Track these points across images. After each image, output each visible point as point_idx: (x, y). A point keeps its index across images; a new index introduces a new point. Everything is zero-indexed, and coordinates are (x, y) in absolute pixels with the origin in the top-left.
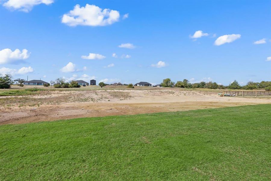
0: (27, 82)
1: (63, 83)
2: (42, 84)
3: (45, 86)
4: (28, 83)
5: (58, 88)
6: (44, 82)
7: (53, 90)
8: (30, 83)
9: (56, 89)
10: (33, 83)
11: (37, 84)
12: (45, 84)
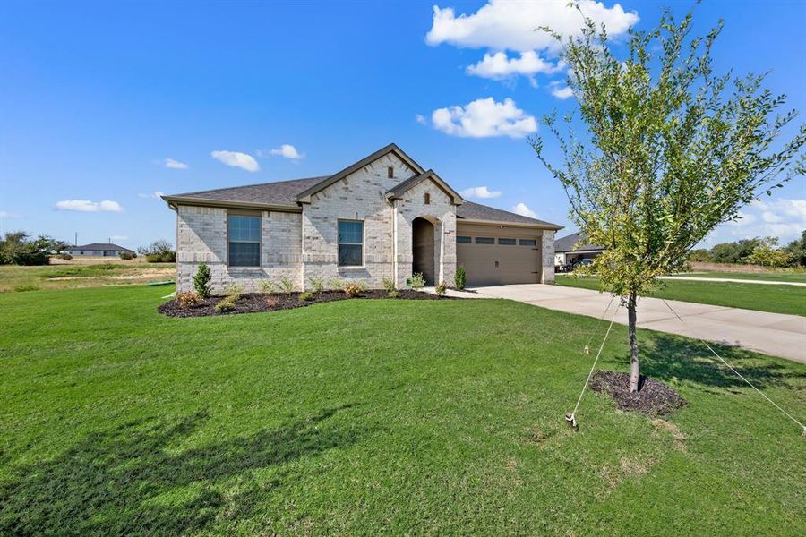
0: (75, 248)
1: (166, 253)
2: (117, 253)
3: (125, 258)
4: (79, 252)
5: (155, 262)
6: (120, 249)
7: (144, 267)
8: (85, 252)
9: (152, 264)
10: (91, 252)
11: (102, 252)
12: (123, 252)
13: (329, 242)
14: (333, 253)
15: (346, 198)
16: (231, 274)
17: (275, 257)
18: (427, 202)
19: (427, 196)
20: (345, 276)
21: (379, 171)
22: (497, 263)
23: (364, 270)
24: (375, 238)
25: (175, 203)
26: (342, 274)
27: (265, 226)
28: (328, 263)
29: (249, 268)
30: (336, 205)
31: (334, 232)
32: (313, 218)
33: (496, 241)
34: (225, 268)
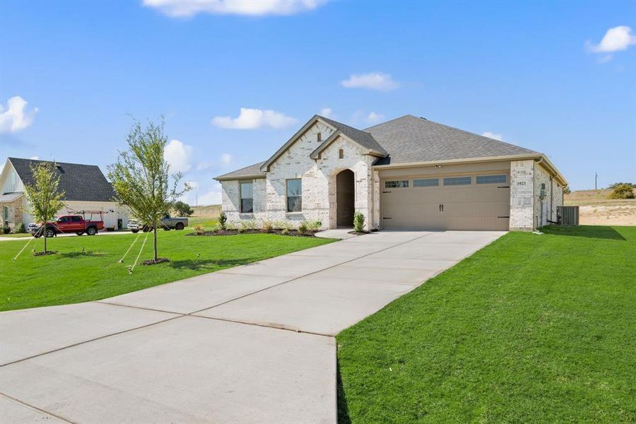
13: (280, 195)
14: (283, 203)
15: (289, 164)
16: (241, 217)
17: (259, 207)
18: (341, 156)
19: (341, 152)
20: (290, 219)
21: (309, 139)
22: (441, 207)
23: (301, 215)
24: (309, 190)
25: (221, 180)
26: (288, 217)
27: (254, 188)
28: (280, 210)
29: (247, 214)
30: (283, 170)
31: (283, 188)
32: (272, 180)
33: (441, 182)
34: (238, 213)
